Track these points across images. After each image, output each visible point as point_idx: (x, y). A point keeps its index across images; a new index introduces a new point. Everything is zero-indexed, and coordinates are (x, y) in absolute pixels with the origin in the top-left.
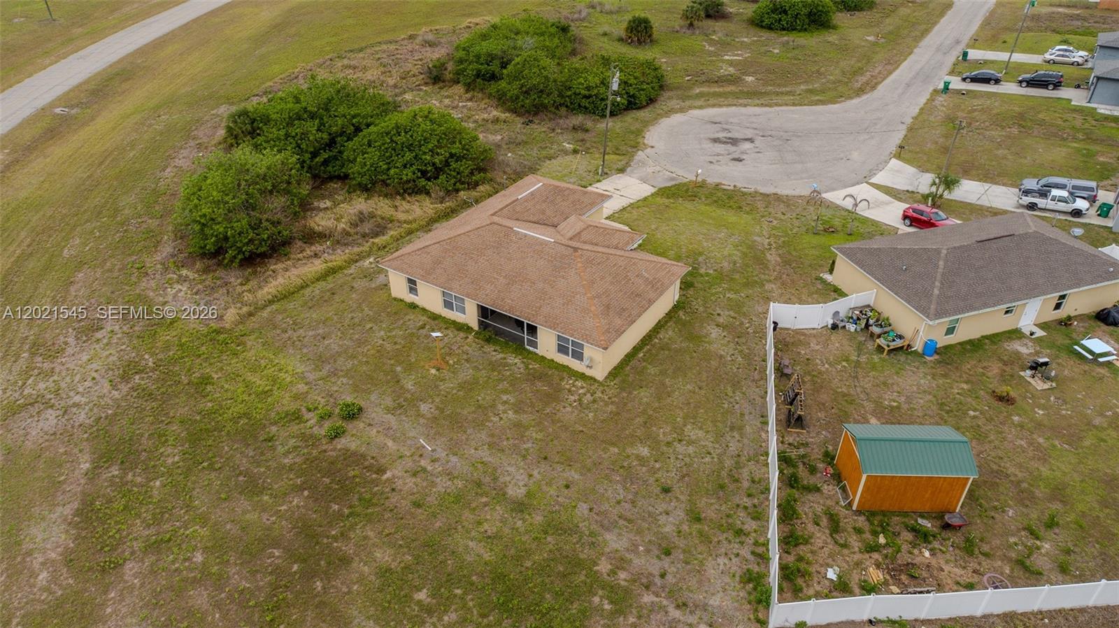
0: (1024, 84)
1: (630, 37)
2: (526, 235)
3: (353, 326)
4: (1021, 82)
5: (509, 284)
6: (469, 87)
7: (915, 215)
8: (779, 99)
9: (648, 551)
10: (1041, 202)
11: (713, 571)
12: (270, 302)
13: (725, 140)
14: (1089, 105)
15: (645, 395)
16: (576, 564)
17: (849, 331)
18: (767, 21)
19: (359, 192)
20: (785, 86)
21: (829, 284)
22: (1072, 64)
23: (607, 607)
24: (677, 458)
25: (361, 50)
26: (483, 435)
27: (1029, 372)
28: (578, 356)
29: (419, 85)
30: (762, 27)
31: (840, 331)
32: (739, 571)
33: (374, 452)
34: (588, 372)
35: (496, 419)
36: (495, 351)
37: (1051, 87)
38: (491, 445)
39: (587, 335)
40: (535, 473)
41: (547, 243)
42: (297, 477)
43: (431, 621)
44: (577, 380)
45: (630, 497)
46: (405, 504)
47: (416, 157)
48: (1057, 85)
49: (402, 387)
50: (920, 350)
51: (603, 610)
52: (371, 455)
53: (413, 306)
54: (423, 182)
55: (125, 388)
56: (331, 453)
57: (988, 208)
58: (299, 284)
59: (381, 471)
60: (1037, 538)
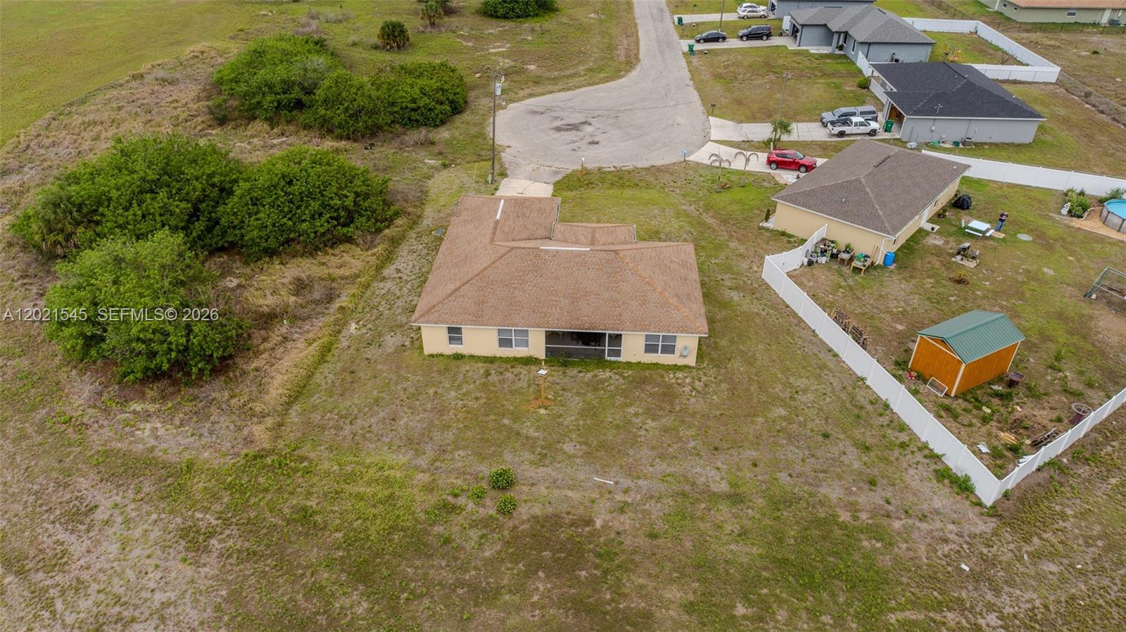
0: (745, 38)
1: (388, 44)
2: (557, 252)
3: (415, 396)
4: (742, 37)
5: (573, 302)
6: (272, 122)
7: (780, 159)
8: (571, 83)
9: (860, 488)
10: (847, 129)
11: (914, 483)
12: (288, 404)
13: (565, 127)
14: (799, 48)
15: (737, 364)
16: (823, 523)
17: (821, 264)
18: (501, 11)
19: (267, 259)
20: (567, 69)
21: (772, 231)
22: (761, 17)
23: (879, 545)
24: (808, 407)
25: (83, 102)
26: (645, 451)
27: (959, 257)
28: (669, 349)
29: (203, 130)
30: (497, 17)
31: (816, 265)
32: (929, 474)
33: (565, 508)
34: (681, 362)
35: (642, 432)
36: (580, 372)
37: (765, 38)
38: (661, 456)
39: (682, 327)
40: (719, 464)
41: (584, 253)
42: (517, 563)
43: (771, 626)
44: (675, 373)
45: (807, 453)
46: (642, 541)
47: (323, 205)
48: (769, 35)
49: (527, 438)
50: (881, 263)
51: (878, 549)
52: (565, 510)
53: (458, 357)
54: (342, 231)
55: (212, 559)
56: (522, 527)
57: (812, 142)
58: (304, 374)
59: (589, 522)
60: (1060, 371)
